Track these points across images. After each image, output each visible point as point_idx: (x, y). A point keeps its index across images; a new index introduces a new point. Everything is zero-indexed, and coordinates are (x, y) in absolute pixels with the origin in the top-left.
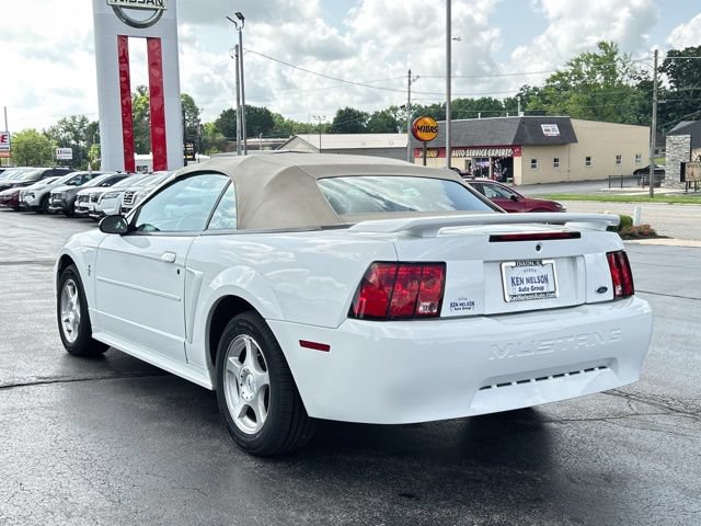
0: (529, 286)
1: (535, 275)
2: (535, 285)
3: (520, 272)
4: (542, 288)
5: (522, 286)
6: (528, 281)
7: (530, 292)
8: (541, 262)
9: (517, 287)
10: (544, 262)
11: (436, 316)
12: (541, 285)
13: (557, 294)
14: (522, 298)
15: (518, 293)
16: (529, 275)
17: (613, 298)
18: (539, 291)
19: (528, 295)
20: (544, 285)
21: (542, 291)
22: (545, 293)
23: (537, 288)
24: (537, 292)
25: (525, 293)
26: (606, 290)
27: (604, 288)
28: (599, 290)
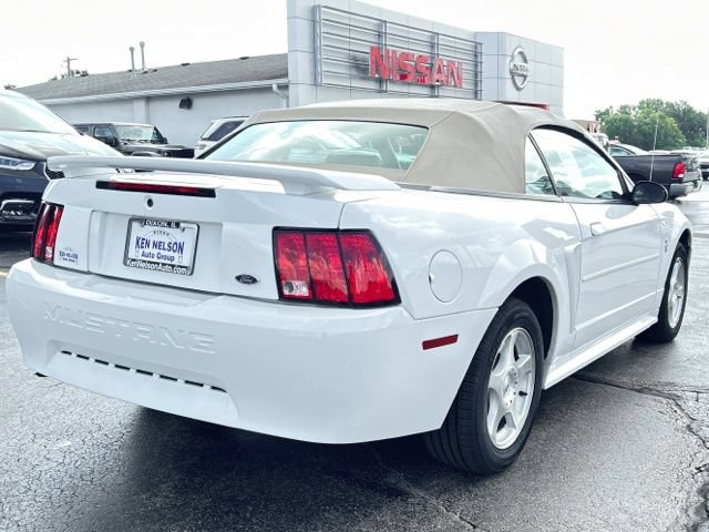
0: (155, 251)
1: (166, 240)
2: (163, 253)
3: (149, 233)
4: (172, 259)
5: (147, 251)
6: (155, 245)
7: (155, 260)
8: (178, 225)
9: (141, 251)
10: (182, 225)
11: (52, 263)
12: (171, 254)
14: (142, 265)
15: (140, 257)
16: (158, 238)
17: (277, 298)
18: (166, 262)
19: (151, 263)
20: (176, 255)
21: (169, 262)
22: (173, 266)
23: (165, 257)
24: (163, 261)
25: (148, 259)
26: (254, 281)
27: (251, 278)
28: (238, 278)
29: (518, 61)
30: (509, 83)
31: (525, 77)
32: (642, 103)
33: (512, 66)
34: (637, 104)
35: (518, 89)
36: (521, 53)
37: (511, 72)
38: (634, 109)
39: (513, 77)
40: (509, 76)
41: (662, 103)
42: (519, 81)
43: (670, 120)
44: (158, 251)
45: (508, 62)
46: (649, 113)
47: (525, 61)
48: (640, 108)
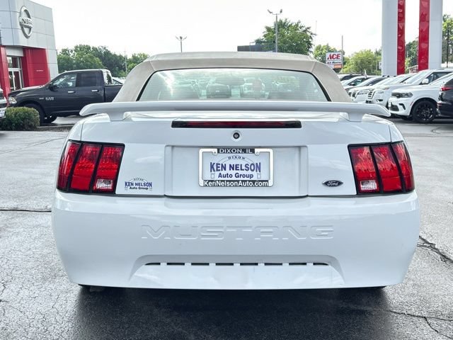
0: (233, 172)
1: (243, 162)
2: (240, 172)
3: (223, 159)
4: (251, 176)
5: (223, 172)
6: (231, 167)
7: (234, 178)
8: (252, 150)
9: (217, 173)
10: (257, 150)
11: (111, 192)
12: (250, 172)
13: (270, 183)
14: (221, 184)
15: (217, 178)
16: (234, 162)
17: (356, 193)
18: (246, 179)
19: (230, 181)
20: (254, 173)
21: (249, 179)
22: (254, 182)
23: (244, 176)
24: (242, 179)
25: (226, 179)
26: (340, 183)
27: (336, 182)
28: (326, 183)
29: (24, 16)
30: (20, 32)
31: (30, 28)
32: (76, 47)
33: (21, 20)
34: (73, 48)
35: (27, 37)
36: (26, 11)
37: (21, 24)
38: (72, 51)
39: (22, 28)
40: (19, 27)
41: (89, 48)
42: (26, 30)
43: (97, 59)
44: (235, 172)
45: (18, 16)
46: (82, 54)
47: (29, 17)
48: (75, 51)
